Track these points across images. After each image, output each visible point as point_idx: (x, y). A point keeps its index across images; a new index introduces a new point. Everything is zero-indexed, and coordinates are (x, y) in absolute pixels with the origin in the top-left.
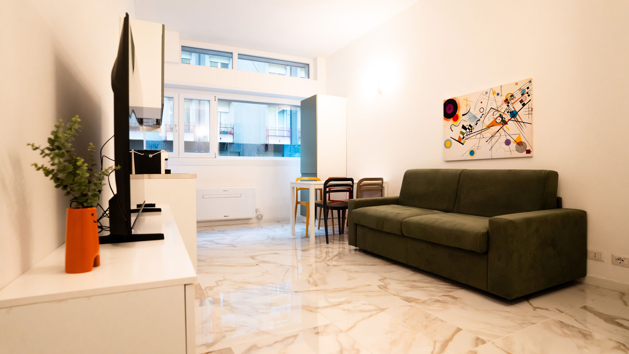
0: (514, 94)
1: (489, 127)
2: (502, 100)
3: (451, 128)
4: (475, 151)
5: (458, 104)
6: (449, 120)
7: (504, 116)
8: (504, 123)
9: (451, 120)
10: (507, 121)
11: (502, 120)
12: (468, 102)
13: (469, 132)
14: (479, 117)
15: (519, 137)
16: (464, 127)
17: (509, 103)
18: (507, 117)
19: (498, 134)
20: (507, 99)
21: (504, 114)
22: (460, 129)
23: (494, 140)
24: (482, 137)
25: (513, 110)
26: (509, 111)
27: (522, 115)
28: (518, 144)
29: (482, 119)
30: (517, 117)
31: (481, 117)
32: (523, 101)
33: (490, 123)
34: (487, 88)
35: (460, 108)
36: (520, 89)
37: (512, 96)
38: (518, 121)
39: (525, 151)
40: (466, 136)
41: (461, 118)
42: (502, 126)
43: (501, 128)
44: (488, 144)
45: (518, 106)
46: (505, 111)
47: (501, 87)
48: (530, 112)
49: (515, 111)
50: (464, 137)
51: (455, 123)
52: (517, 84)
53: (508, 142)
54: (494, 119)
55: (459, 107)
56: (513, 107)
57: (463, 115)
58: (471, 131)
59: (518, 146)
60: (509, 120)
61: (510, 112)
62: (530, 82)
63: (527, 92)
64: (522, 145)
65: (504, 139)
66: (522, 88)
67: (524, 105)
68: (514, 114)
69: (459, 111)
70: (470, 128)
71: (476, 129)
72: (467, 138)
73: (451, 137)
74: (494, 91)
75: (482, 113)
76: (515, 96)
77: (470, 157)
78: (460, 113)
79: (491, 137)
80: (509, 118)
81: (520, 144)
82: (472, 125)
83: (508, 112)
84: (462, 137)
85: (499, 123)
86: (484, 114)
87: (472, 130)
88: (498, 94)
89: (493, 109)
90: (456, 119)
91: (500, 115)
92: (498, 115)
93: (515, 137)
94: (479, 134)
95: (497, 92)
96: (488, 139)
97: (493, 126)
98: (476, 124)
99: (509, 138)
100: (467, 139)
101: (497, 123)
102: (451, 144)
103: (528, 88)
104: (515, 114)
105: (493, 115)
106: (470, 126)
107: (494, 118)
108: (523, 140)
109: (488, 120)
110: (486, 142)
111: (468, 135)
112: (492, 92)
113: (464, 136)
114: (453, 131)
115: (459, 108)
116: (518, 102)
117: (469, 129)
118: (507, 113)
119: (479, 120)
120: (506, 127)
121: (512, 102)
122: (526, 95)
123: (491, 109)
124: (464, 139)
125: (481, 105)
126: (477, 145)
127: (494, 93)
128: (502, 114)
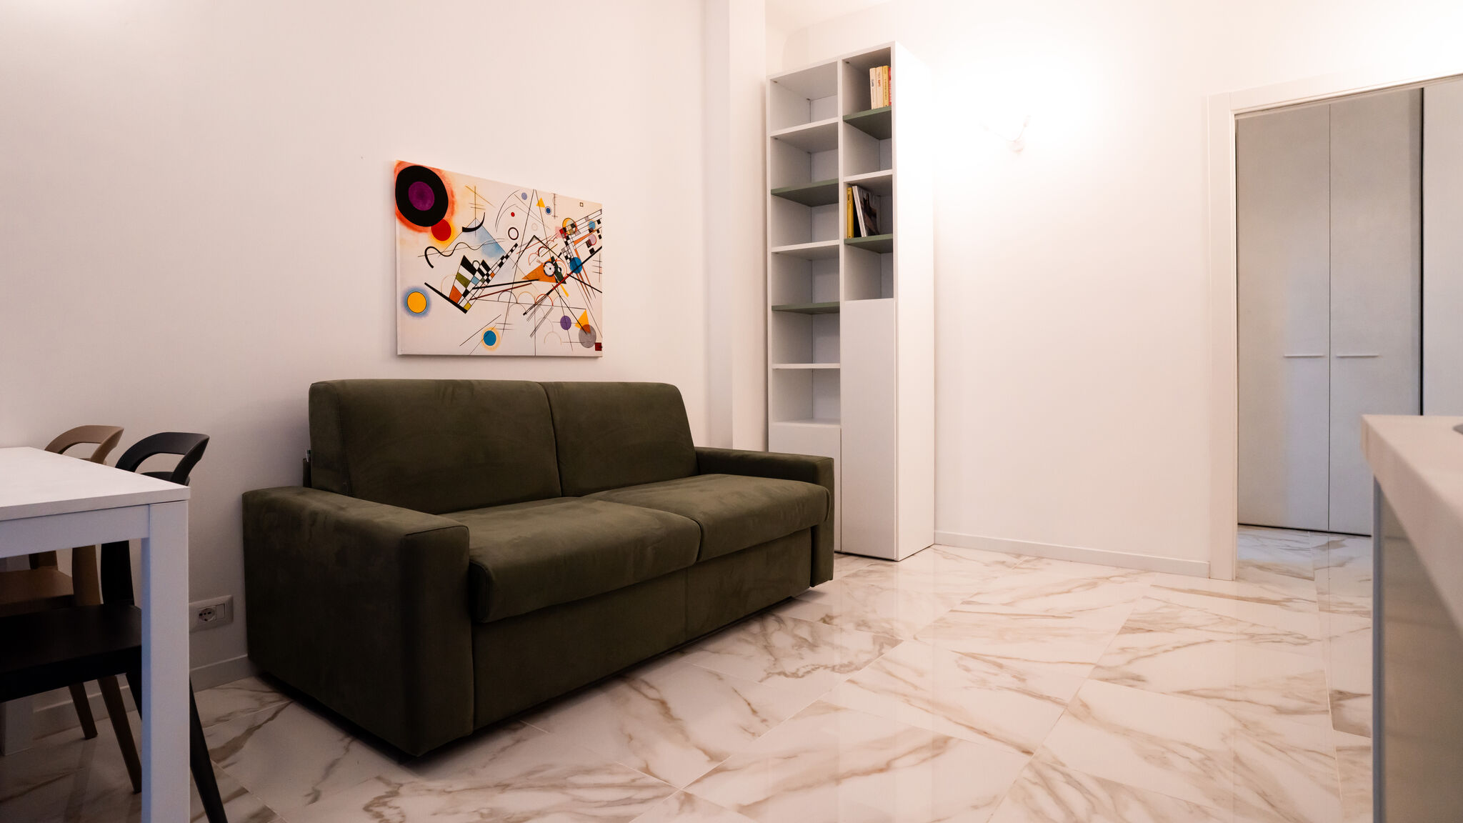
0: (577, 224)
1: (529, 280)
2: (556, 228)
3: (426, 255)
4: (498, 333)
5: (449, 194)
6: (420, 231)
7: (560, 264)
8: (561, 280)
9: (426, 232)
10: (565, 275)
11: (556, 272)
12: (479, 201)
13: (483, 281)
14: (507, 249)
15: (585, 315)
16: (465, 263)
17: (568, 238)
18: (565, 268)
19: (547, 301)
20: (564, 229)
21: (559, 259)
22: (454, 264)
23: (541, 311)
24: (513, 300)
25: (575, 256)
26: (569, 257)
27: (591, 271)
28: (583, 328)
29: (514, 256)
30: (582, 272)
31: (512, 251)
32: (591, 245)
33: (532, 272)
34: (527, 186)
35: (455, 206)
36: (586, 218)
37: (573, 225)
38: (582, 282)
39: (594, 346)
40: (474, 288)
41: (457, 236)
42: (555, 284)
43: (555, 288)
44: (528, 319)
45: (583, 253)
46: (561, 254)
47: (554, 197)
49: (580, 260)
50: (466, 293)
51: (440, 245)
52: (582, 204)
53: (566, 323)
54: (540, 264)
55: (453, 203)
56: (576, 250)
57: (465, 230)
58: (488, 281)
59: (584, 333)
60: (569, 275)
61: (570, 259)
62: (601, 210)
63: (597, 228)
64: (590, 332)
65: (557, 315)
66: (590, 217)
67: (592, 252)
68: (576, 266)
69: (452, 213)
70: (485, 272)
72: (476, 296)
73: (426, 284)
74: (541, 199)
75: (515, 242)
76: (578, 228)
77: (484, 349)
78: (458, 217)
79: (534, 305)
80: (569, 271)
81: (586, 329)
82: (489, 264)
83: (566, 258)
84: (462, 290)
85: (550, 276)
86: (519, 245)
87: (490, 278)
88: (548, 211)
89: (537, 241)
90: (443, 233)
91: (552, 258)
92: (547, 258)
93: (579, 314)
94: (506, 290)
95: (546, 205)
96: (528, 307)
97: (537, 280)
98: (501, 265)
99: (568, 314)
100: (476, 299)
101: (546, 275)
102: (428, 305)
103: (599, 222)
104: (578, 264)
105: (539, 255)
106: (484, 264)
107: (539, 262)
108: (591, 323)
109: (528, 263)
110: (524, 314)
111: (478, 288)
112: (535, 202)
113: (469, 288)
114: (432, 267)
115: (453, 208)
116: (583, 243)
117: (482, 274)
118: (564, 259)
119: (507, 257)
120: (563, 288)
121: (574, 238)
122: (595, 233)
123: (534, 239)
124: (469, 296)
125: (513, 222)
126: (502, 320)
127: (540, 204)
128: (556, 258)
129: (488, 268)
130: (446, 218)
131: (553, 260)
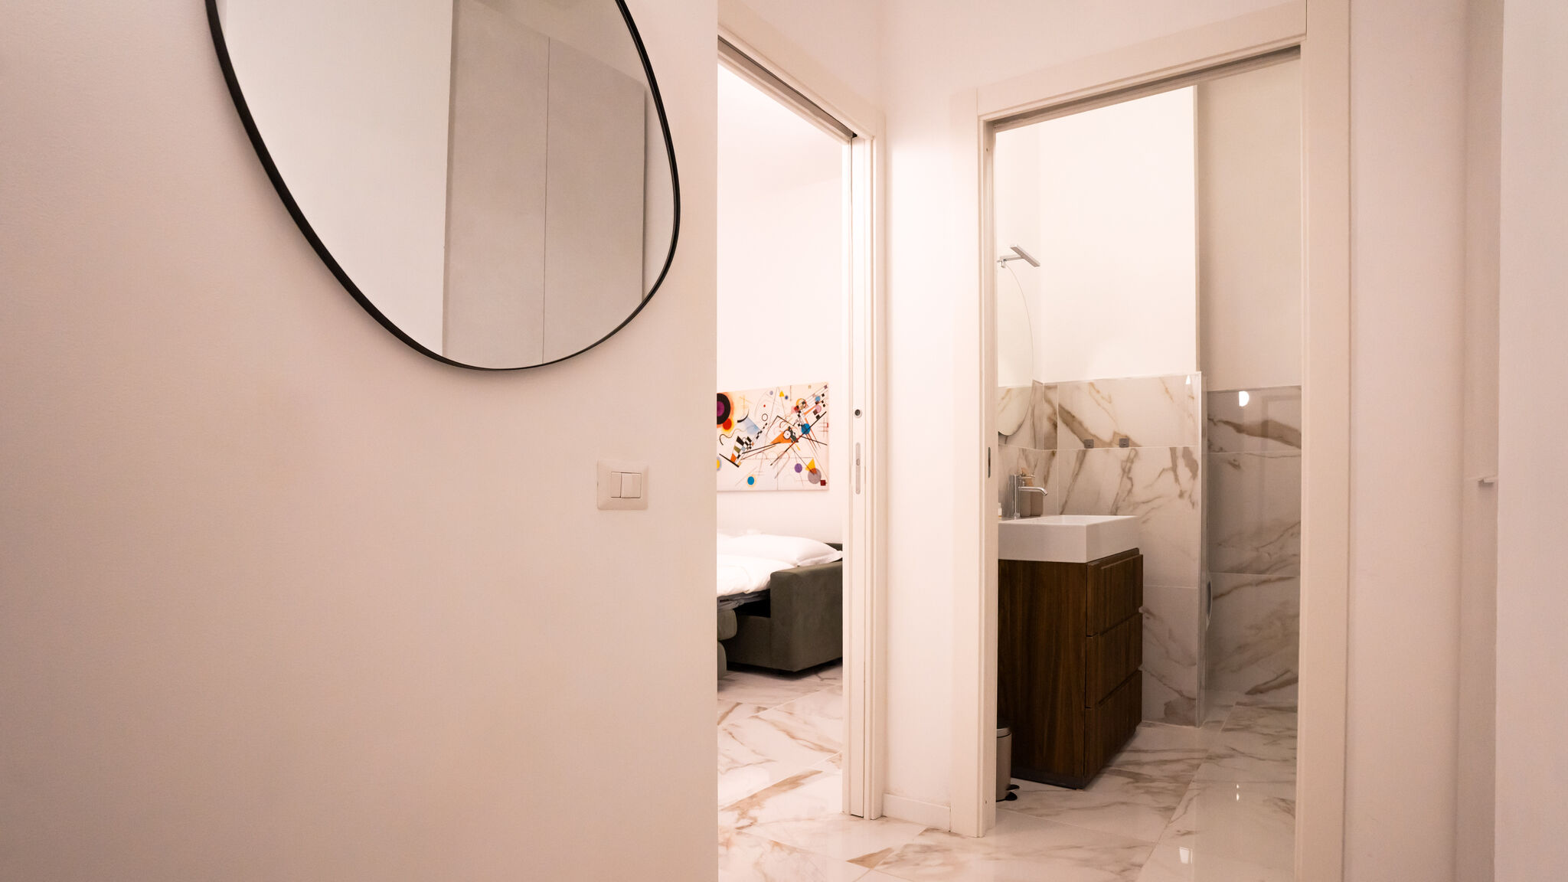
0: (806, 401)
1: (774, 443)
2: (792, 407)
3: (720, 439)
4: (756, 478)
5: (733, 403)
6: (719, 427)
7: (794, 430)
8: (794, 439)
9: (721, 427)
10: (797, 437)
11: (792, 436)
12: (746, 403)
13: (747, 448)
14: (760, 428)
15: (812, 462)
16: (739, 440)
17: (800, 412)
18: (798, 432)
19: (786, 455)
20: (797, 407)
21: (794, 427)
22: (734, 442)
23: (781, 462)
24: (764, 457)
25: (805, 422)
26: (801, 424)
27: (816, 431)
28: (811, 471)
29: (765, 431)
30: (810, 433)
31: (764, 428)
32: (817, 413)
33: (776, 439)
34: (772, 386)
35: (735, 410)
36: (814, 395)
37: (804, 403)
38: (810, 440)
39: (819, 483)
41: (735, 425)
42: (791, 444)
43: (791, 446)
45: (811, 418)
46: (795, 423)
47: (790, 388)
48: (825, 429)
49: (808, 424)
50: (739, 456)
51: (727, 433)
52: (810, 387)
53: (798, 468)
54: (781, 433)
55: (734, 408)
56: (806, 419)
57: (739, 421)
58: (750, 448)
59: (811, 474)
60: (801, 436)
61: (801, 426)
62: (826, 387)
63: (822, 400)
64: (816, 473)
65: (793, 463)
66: (816, 394)
67: (818, 417)
68: (806, 429)
69: (734, 414)
70: (749, 443)
71: (757, 444)
72: (744, 457)
73: (720, 454)
74: (782, 392)
75: (765, 422)
76: (807, 403)
77: (747, 486)
78: (735, 417)
79: (777, 459)
80: (801, 434)
81: (813, 471)
82: (751, 438)
83: (799, 425)
84: (736, 455)
85: (788, 439)
86: (768, 423)
87: (751, 446)
88: (787, 398)
90: (728, 426)
91: (789, 428)
92: (787, 428)
93: (808, 462)
94: (760, 452)
95: (785, 395)
96: (773, 461)
97: (779, 443)
98: (757, 438)
99: (800, 462)
100: (744, 459)
101: (785, 438)
102: (720, 465)
103: (823, 395)
105: (780, 427)
106: (748, 439)
107: (780, 431)
108: (817, 467)
109: (773, 434)
110: (771, 465)
111: (745, 453)
112: (778, 394)
113: (741, 453)
114: (723, 444)
115: (733, 410)
116: (811, 412)
117: (747, 444)
118: (797, 426)
119: (761, 432)
120: (796, 446)
121: (804, 411)
122: (821, 404)
123: (778, 418)
124: (740, 458)
125: (765, 410)
126: (758, 469)
127: (781, 394)
128: (791, 426)
129: (750, 441)
130: (729, 417)
131: (789, 429)
